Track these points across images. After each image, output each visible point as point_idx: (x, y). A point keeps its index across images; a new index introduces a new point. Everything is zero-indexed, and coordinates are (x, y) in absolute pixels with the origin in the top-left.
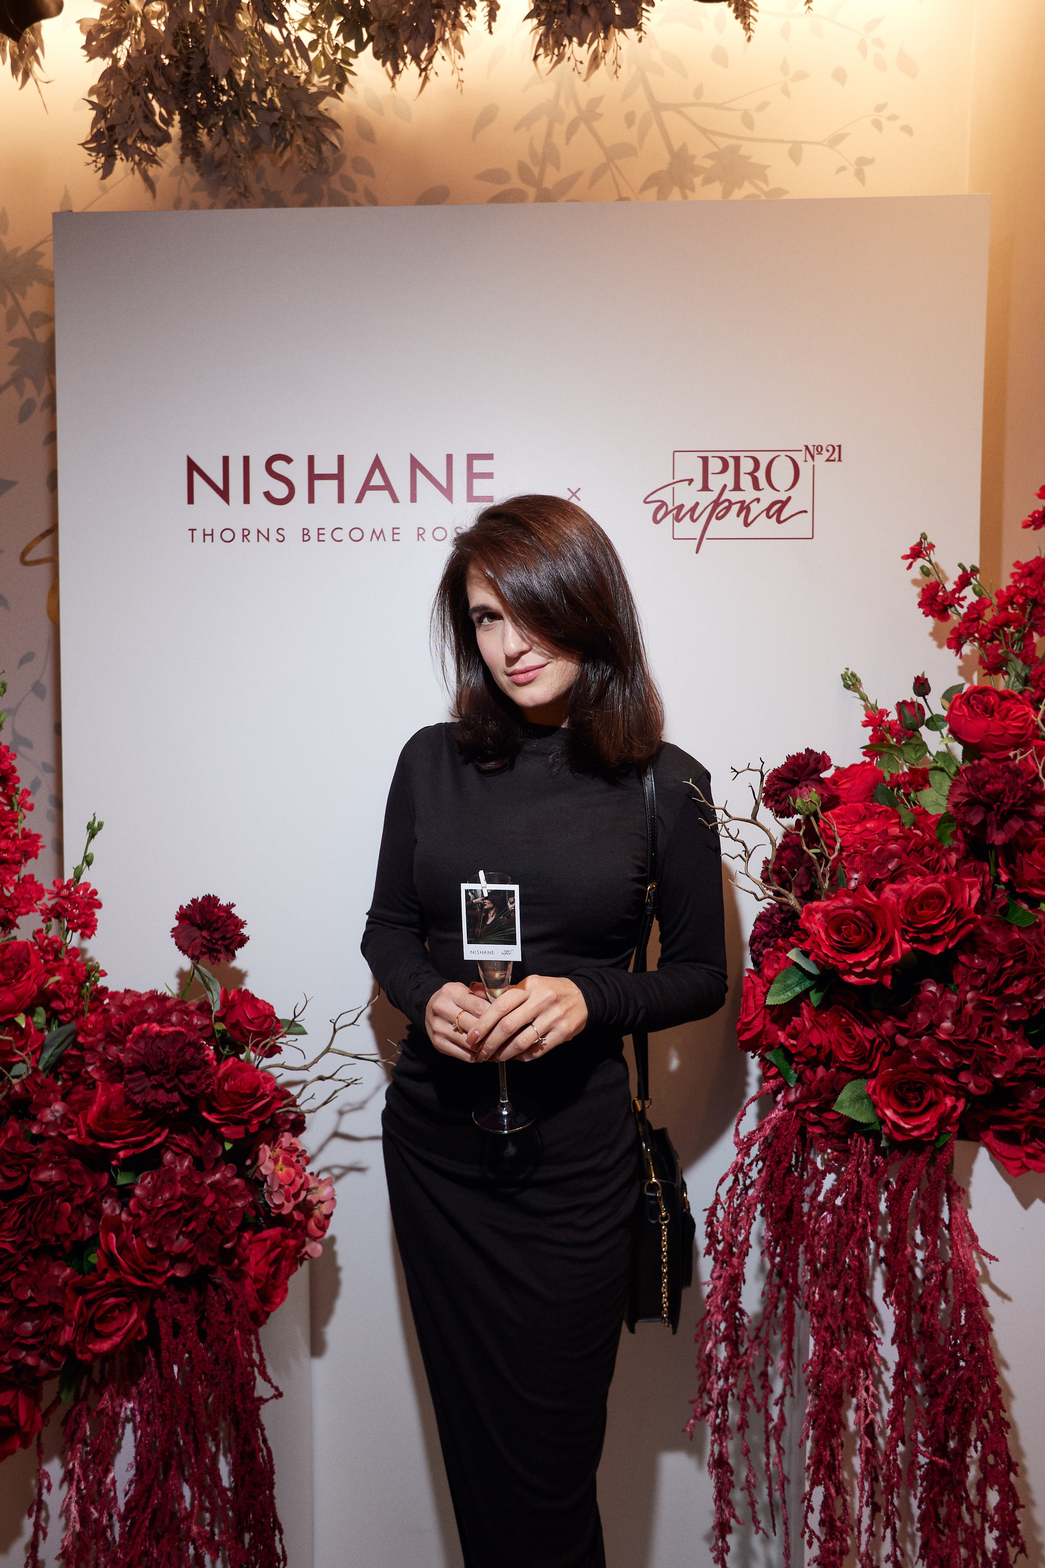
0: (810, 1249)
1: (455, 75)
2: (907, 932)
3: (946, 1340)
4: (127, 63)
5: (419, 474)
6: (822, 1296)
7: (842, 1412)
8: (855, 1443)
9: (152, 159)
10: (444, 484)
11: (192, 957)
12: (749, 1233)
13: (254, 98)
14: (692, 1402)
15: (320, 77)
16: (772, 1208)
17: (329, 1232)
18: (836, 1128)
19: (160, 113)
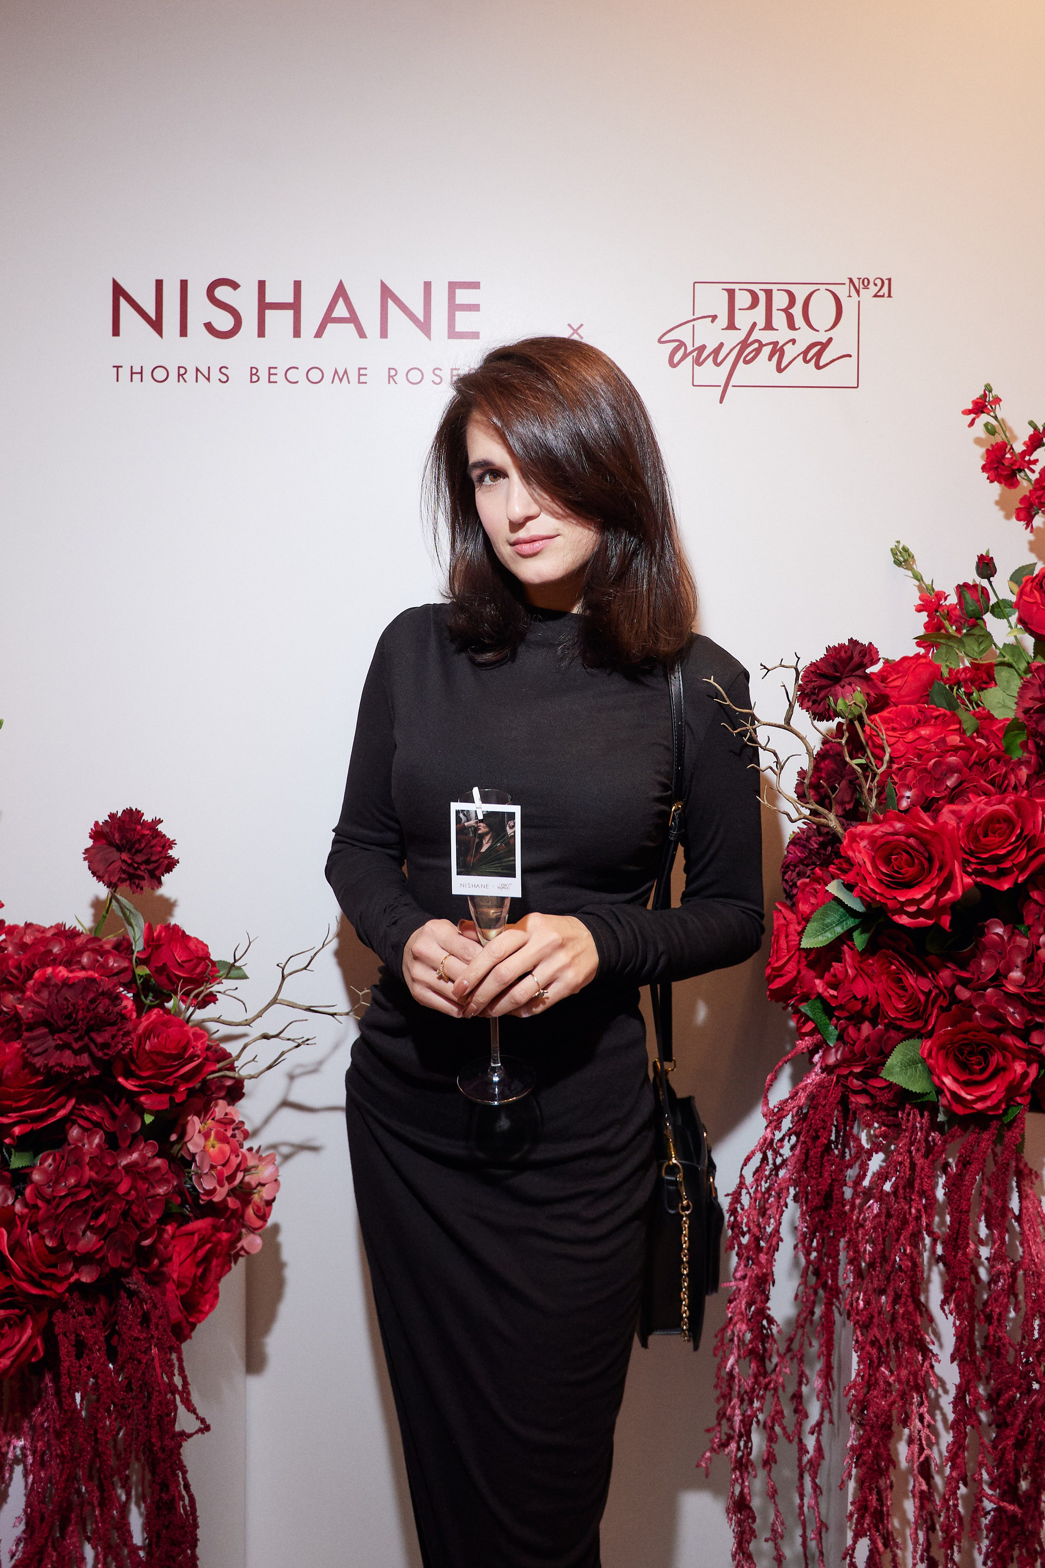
0: (852, 1245)
2: (969, 862)
3: (1016, 1357)
5: (391, 305)
6: (867, 1302)
7: (891, 1446)
8: (907, 1482)
10: (420, 316)
11: (109, 885)
12: (780, 1223)
14: (708, 1431)
16: (807, 1193)
17: (270, 1221)
18: (884, 1098)
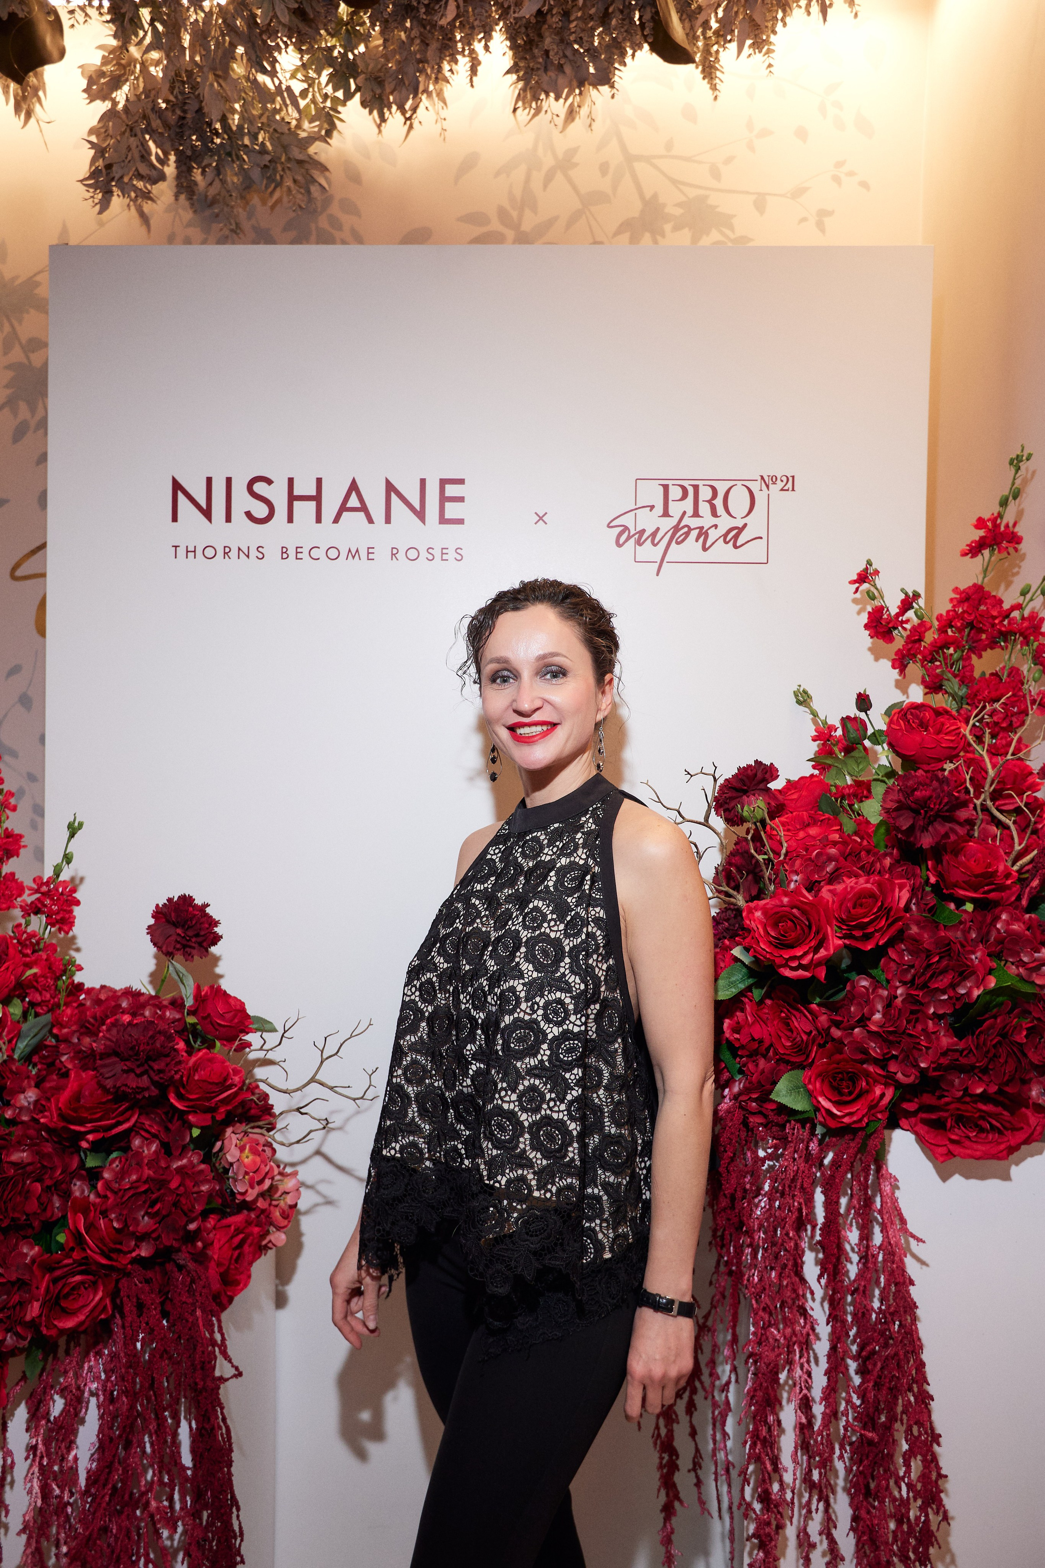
1: (439, 124)
2: (840, 928)
4: (125, 106)
5: (394, 498)
9: (147, 196)
10: (417, 507)
11: (166, 953)
13: (247, 141)
15: (310, 123)
17: (293, 1221)
18: (775, 1117)
19: (157, 153)
